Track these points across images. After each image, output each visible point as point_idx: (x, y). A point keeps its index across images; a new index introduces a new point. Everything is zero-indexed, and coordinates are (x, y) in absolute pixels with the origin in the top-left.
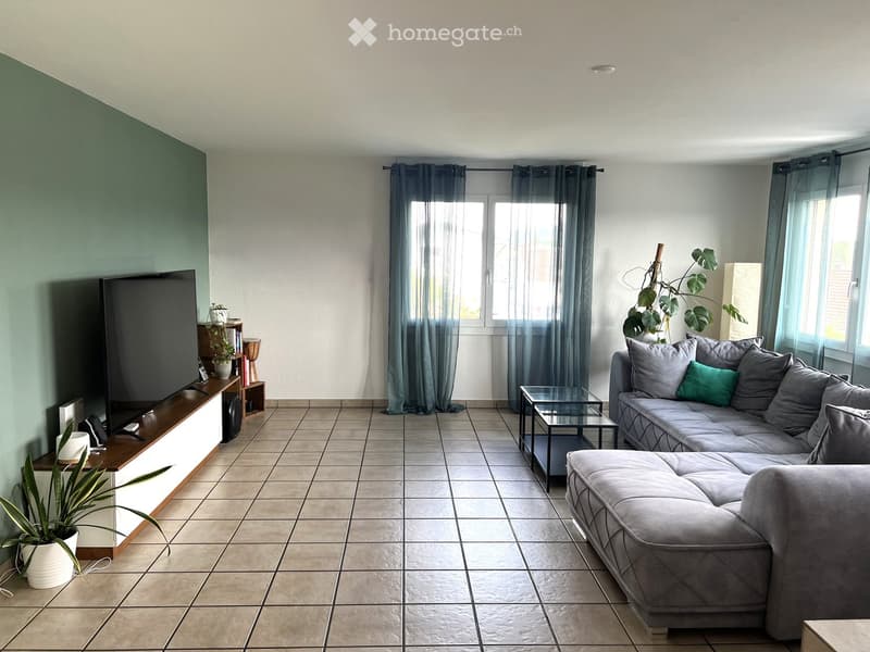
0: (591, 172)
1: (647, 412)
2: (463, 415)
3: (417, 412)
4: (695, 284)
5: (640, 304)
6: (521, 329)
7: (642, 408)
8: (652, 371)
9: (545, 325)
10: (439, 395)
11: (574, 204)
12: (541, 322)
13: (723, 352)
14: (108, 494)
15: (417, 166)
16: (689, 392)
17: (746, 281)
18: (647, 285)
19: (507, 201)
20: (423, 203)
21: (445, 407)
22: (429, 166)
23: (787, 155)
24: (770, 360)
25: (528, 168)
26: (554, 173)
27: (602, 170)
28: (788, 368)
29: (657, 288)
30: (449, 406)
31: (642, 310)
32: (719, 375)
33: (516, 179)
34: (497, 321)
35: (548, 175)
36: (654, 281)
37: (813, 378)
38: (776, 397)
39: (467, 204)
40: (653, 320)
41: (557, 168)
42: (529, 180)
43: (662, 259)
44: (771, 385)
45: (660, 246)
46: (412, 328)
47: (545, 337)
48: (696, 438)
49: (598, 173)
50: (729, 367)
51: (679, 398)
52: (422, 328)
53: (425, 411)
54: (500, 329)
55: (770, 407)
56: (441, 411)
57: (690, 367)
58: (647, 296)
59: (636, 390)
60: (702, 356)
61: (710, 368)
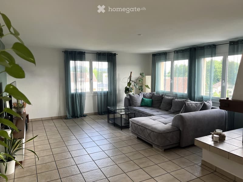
0: (115, 54)
1: (137, 109)
2: (87, 117)
3: (75, 118)
4: (140, 81)
5: (128, 86)
6: (101, 93)
7: (135, 109)
8: (135, 100)
9: (106, 92)
10: (81, 112)
11: (111, 62)
12: (105, 91)
13: (148, 95)
14: (21, 145)
15: (72, 51)
16: (143, 104)
17: (148, 80)
18: (129, 81)
19: (96, 61)
20: (74, 61)
21: (83, 116)
22: (76, 51)
23: (155, 52)
24: (159, 96)
25: (100, 53)
26: (107, 55)
27: (117, 54)
28: (163, 97)
29: (131, 82)
30: (83, 115)
31: (128, 87)
32: (149, 100)
33: (98, 56)
34: (94, 92)
35: (105, 55)
36: (130, 80)
37: (169, 99)
38: (162, 104)
39: (86, 62)
40: (131, 89)
41: (107, 53)
42: (101, 56)
43: (132, 75)
44: (160, 101)
45: (131, 72)
46: (73, 95)
47: (106, 95)
48: (151, 113)
49: (116, 55)
50: (150, 98)
51: (141, 106)
52: (76, 94)
53: (78, 117)
54: (95, 94)
55: (161, 106)
56: (82, 117)
57: (142, 99)
58: (129, 84)
59: (132, 105)
60: (144, 96)
61: (147, 99)
